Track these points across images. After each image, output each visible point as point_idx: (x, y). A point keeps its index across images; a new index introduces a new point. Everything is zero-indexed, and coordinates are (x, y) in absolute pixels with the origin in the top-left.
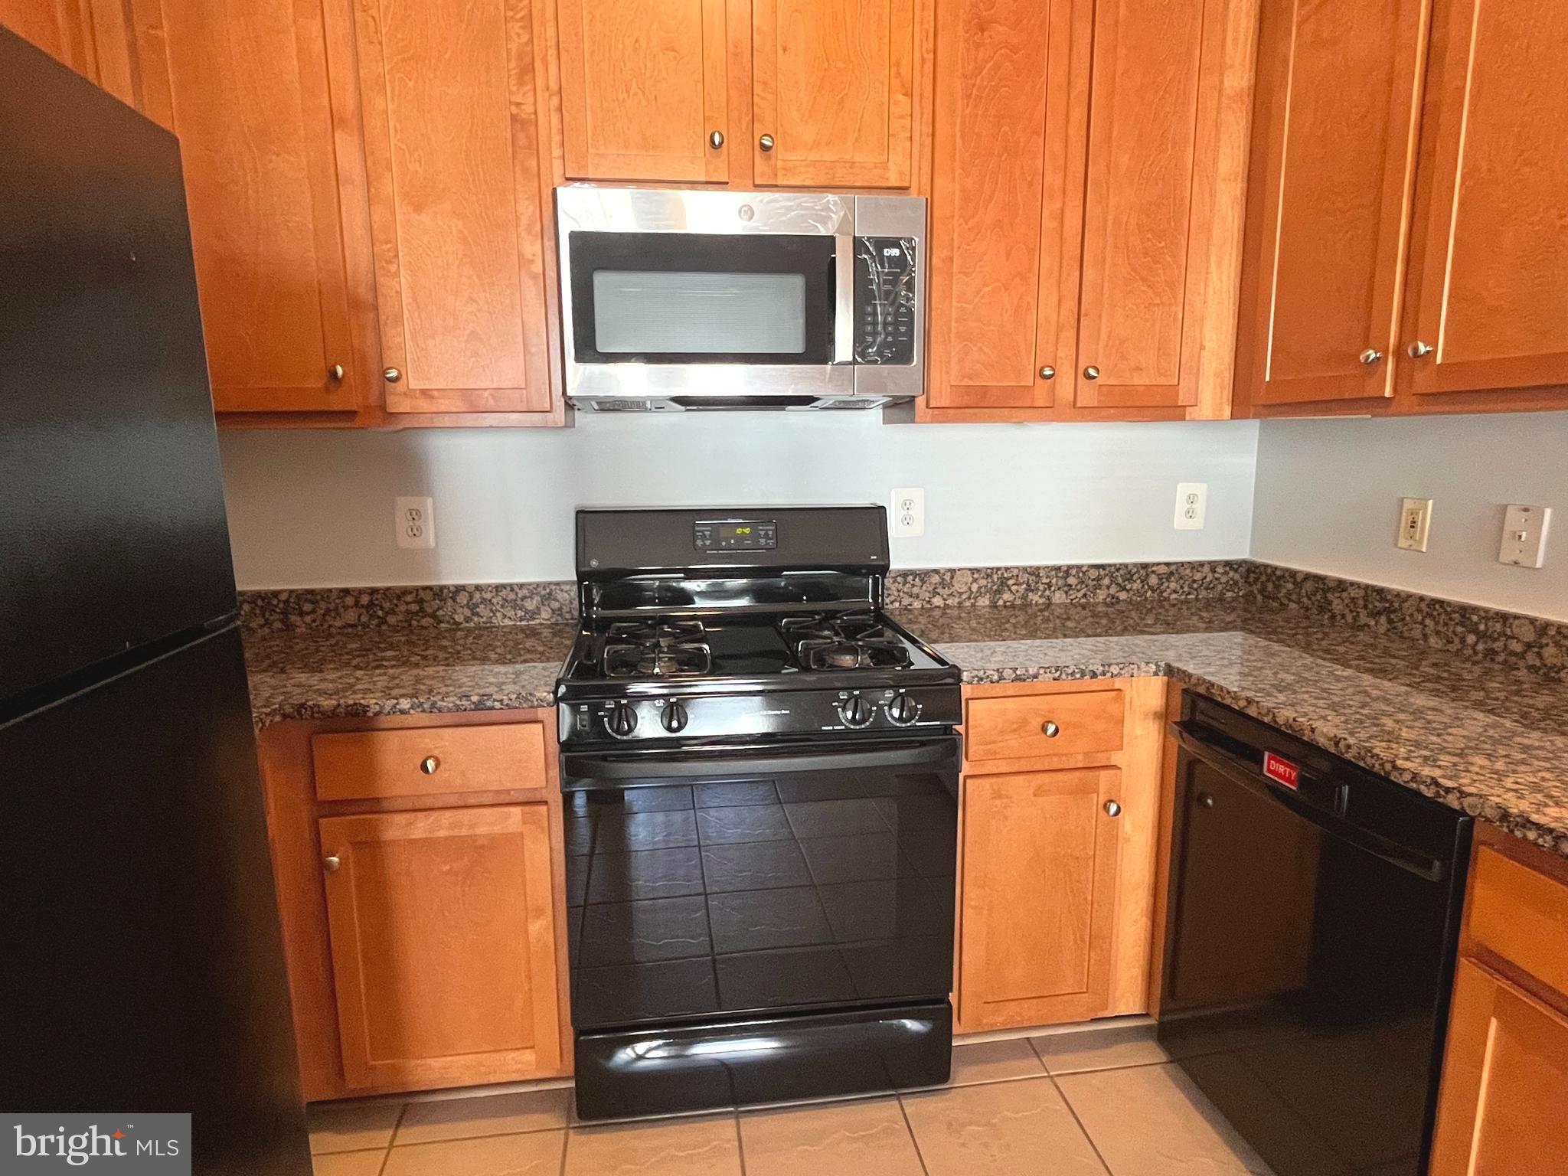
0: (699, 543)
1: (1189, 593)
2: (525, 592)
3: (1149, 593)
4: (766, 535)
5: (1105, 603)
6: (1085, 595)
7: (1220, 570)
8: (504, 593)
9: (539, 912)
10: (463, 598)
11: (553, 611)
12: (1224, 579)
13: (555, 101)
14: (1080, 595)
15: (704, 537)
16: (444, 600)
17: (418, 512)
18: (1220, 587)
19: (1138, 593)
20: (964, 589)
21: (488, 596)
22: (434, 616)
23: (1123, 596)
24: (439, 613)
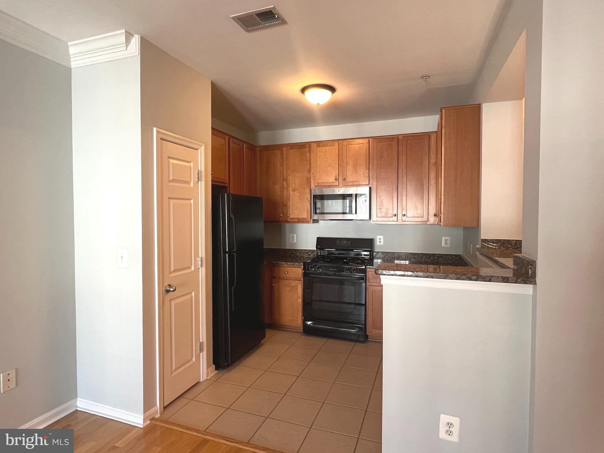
0: (337, 244)
1: (445, 261)
2: (309, 251)
3: (435, 260)
4: (349, 243)
5: (424, 261)
6: (419, 260)
7: (453, 256)
8: (306, 251)
9: (300, 298)
10: (299, 252)
11: (313, 255)
12: (454, 259)
13: (313, 175)
14: (418, 259)
15: (338, 243)
16: (296, 252)
17: (293, 236)
18: (454, 260)
19: (432, 260)
20: (391, 256)
21: (303, 251)
22: (294, 254)
23: (429, 260)
24: (295, 254)
